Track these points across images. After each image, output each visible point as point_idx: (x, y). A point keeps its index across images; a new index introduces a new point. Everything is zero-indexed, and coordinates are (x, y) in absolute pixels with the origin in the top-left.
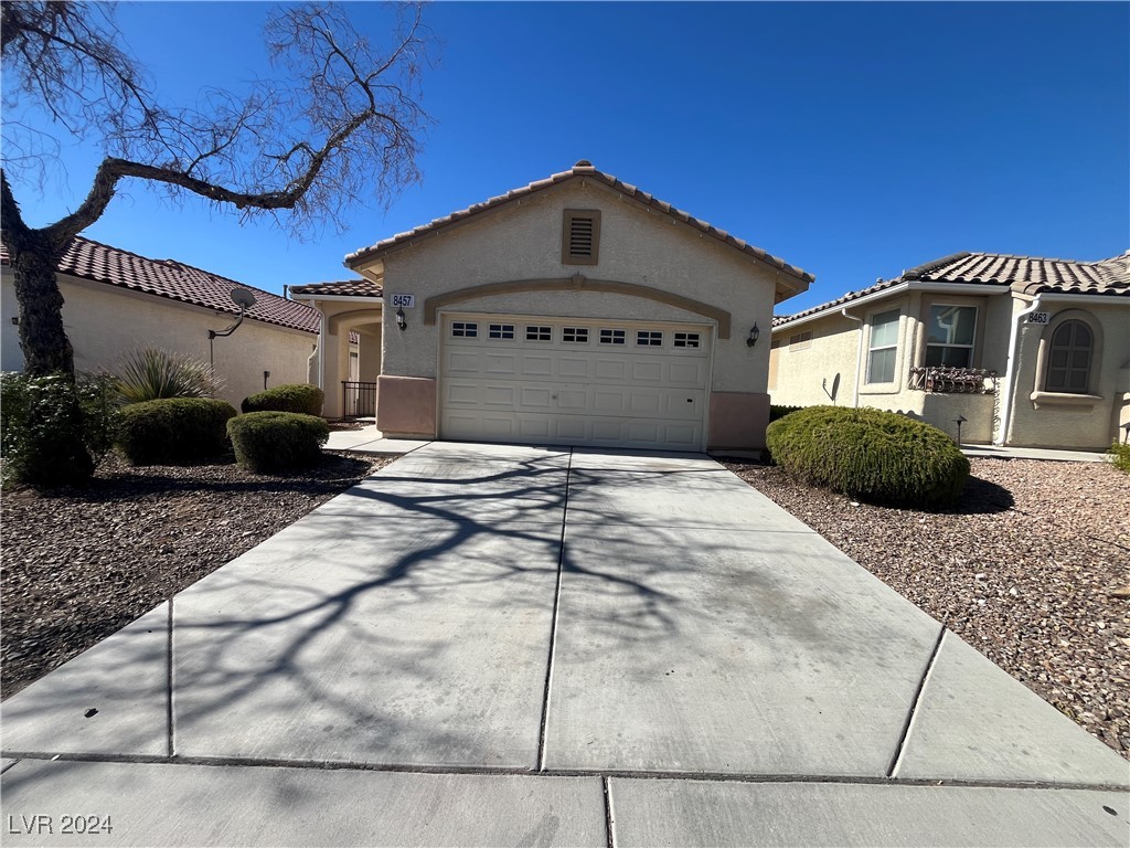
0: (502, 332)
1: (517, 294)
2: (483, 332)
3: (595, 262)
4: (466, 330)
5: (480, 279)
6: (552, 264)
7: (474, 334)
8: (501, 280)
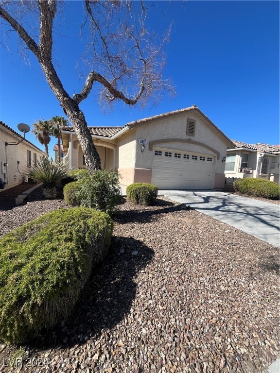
0: (168, 155)
1: (175, 143)
2: (163, 154)
3: (194, 136)
4: (158, 153)
5: (165, 137)
6: (183, 135)
7: (161, 155)
8: (171, 138)
